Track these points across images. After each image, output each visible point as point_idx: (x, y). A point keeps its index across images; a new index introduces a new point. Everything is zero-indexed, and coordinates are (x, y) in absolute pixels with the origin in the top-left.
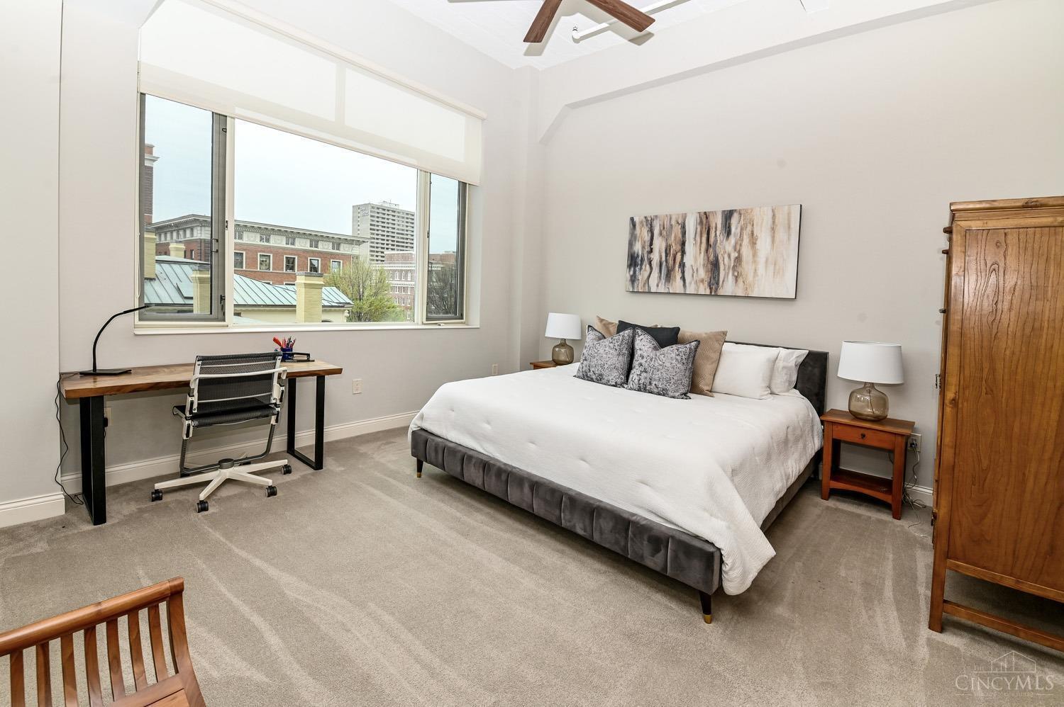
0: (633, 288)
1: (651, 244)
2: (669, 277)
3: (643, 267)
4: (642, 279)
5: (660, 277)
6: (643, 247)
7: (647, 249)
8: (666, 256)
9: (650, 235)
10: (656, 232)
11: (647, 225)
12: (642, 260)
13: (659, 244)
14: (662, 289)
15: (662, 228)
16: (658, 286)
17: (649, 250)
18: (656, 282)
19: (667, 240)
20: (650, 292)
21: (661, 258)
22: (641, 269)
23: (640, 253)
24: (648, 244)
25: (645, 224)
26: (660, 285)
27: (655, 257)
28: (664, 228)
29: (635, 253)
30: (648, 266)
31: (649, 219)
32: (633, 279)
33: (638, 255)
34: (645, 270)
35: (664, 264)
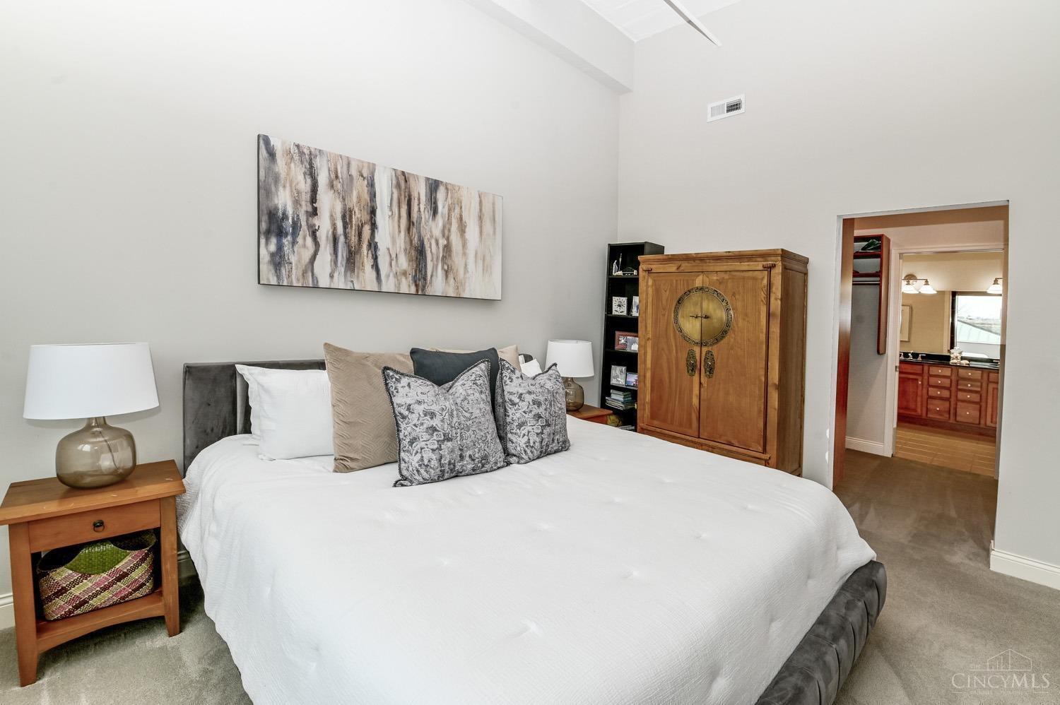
0: (279, 277)
1: (313, 199)
2: (352, 262)
3: (300, 239)
4: (299, 261)
5: (335, 262)
6: (297, 202)
7: (305, 207)
8: (345, 228)
9: (309, 181)
10: (323, 180)
11: (302, 162)
12: (296, 226)
13: (328, 203)
14: (340, 282)
15: (333, 176)
16: (332, 276)
17: (310, 209)
18: (328, 270)
19: (344, 199)
20: (316, 287)
21: (335, 229)
22: (294, 243)
23: (290, 212)
24: (306, 197)
25: (296, 157)
26: (336, 275)
27: (324, 224)
28: (337, 177)
29: (276, 209)
30: (309, 240)
31: (306, 152)
32: (278, 260)
33: (285, 216)
34: (304, 246)
35: (342, 239)
